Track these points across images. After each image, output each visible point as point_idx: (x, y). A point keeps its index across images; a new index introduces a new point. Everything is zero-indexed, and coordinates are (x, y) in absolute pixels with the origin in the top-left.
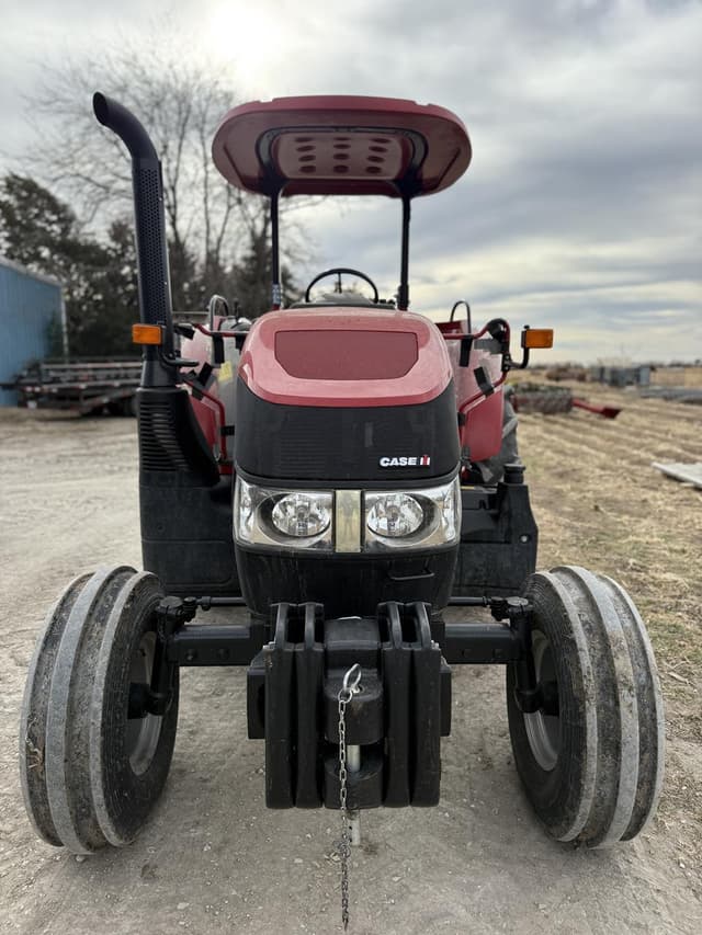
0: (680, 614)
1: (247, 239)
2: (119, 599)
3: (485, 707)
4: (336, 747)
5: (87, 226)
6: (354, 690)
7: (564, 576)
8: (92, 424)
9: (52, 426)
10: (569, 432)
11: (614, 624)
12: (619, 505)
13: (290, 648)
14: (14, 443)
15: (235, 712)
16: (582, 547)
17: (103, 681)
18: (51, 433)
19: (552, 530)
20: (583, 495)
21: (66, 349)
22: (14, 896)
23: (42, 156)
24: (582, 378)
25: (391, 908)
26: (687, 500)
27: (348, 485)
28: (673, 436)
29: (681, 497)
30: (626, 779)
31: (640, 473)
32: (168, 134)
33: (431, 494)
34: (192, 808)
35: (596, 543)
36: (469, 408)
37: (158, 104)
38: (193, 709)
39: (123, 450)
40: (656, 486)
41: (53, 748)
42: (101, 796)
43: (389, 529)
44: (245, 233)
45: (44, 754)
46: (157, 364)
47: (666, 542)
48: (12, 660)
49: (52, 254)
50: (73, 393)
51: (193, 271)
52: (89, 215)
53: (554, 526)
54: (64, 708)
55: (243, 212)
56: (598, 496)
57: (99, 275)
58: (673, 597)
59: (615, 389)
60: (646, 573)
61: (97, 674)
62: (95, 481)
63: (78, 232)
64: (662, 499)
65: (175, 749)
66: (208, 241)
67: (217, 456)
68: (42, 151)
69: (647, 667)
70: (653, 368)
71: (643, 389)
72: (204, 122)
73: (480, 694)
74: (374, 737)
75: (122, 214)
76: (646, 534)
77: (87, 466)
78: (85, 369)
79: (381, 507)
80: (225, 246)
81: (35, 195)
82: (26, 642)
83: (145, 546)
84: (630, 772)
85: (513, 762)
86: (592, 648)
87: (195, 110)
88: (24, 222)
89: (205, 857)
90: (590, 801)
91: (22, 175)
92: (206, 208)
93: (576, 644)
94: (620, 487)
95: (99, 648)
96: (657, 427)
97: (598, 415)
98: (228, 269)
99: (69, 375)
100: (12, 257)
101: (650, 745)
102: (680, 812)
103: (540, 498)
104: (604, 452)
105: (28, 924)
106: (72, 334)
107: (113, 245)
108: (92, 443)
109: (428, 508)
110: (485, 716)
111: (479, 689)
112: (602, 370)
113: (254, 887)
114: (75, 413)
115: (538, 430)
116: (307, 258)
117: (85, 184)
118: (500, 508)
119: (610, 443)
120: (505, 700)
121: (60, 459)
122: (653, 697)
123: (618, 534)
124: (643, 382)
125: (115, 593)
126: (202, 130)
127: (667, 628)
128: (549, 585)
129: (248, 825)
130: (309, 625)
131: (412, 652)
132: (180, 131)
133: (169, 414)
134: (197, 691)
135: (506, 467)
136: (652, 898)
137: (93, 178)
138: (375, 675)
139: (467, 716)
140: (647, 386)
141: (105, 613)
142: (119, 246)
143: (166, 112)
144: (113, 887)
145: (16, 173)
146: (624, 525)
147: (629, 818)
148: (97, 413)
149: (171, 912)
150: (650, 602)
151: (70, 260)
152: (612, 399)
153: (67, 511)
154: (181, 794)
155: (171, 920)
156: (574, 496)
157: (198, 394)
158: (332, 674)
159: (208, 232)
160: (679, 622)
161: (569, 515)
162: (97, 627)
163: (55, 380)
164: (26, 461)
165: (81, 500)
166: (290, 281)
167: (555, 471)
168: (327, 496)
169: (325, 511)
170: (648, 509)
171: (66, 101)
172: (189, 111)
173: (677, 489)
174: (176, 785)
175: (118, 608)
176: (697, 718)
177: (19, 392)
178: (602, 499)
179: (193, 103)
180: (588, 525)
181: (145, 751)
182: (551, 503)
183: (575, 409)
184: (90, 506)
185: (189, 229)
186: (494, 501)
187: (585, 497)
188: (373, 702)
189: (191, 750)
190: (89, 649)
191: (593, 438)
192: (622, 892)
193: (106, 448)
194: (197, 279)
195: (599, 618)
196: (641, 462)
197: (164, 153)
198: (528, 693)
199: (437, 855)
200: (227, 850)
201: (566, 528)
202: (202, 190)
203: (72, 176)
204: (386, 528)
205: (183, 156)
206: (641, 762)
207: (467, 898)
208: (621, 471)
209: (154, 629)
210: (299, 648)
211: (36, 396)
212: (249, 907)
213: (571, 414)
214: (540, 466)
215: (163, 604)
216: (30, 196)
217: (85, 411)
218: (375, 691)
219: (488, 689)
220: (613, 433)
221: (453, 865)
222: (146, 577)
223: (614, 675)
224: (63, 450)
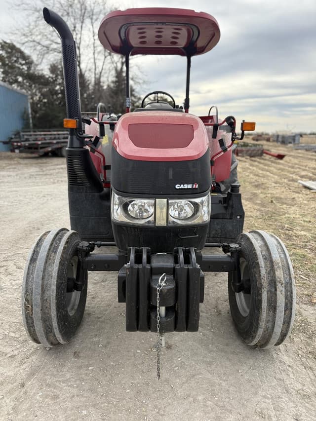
0: (306, 250)
1: (113, 73)
2: (61, 242)
3: (218, 289)
4: (156, 307)
5: (39, 66)
6: (163, 284)
7: (255, 235)
8: (44, 160)
9: (26, 161)
10: (261, 166)
11: (276, 256)
12: (282, 200)
13: (136, 266)
14: (10, 169)
15: (111, 289)
16: (264, 219)
17: (56, 277)
18: (26, 164)
19: (251, 212)
20: (266, 195)
21: (31, 125)
22: (22, 363)
23: (17, 32)
24: (268, 140)
25: (177, 371)
26: (313, 198)
27: (161, 196)
28: (309, 168)
29: (310, 197)
30: (278, 321)
31: (292, 185)
32: (76, 21)
33: (198, 200)
34: (94, 329)
35: (270, 217)
36: (216, 158)
37: (71, 6)
38: (93, 288)
39: (58, 173)
40: (299, 191)
41: (36, 305)
42: (56, 324)
43: (179, 216)
44: (112, 69)
45: (32, 307)
46: (74, 137)
47: (302, 218)
48: (15, 266)
49: (23, 80)
50: (35, 146)
51: (89, 88)
52: (40, 60)
53: (252, 210)
54: (40, 289)
55: (112, 60)
56: (273, 196)
57: (45, 90)
58: (304, 242)
59: (283, 146)
60: (293, 231)
61: (53, 275)
62: (46, 187)
63: (35, 69)
64: (302, 198)
65: (86, 305)
66: (95, 74)
67: (102, 179)
68: (17, 30)
69: (290, 275)
70: (301, 135)
71: (297, 145)
72: (93, 15)
73: (217, 283)
74: (171, 303)
75: (55, 60)
76: (294, 213)
77: (43, 180)
78: (41, 135)
79: (176, 206)
80: (103, 76)
81: (14, 51)
82: (20, 259)
83: (71, 219)
84: (280, 318)
85: (230, 312)
86: (266, 266)
87: (89, 8)
88: (10, 64)
89: (100, 349)
90: (262, 330)
91: (8, 41)
92: (94, 58)
93: (259, 264)
94: (283, 192)
95: (54, 263)
96: (301, 164)
97: (275, 158)
98: (105, 87)
99: (33, 137)
100: (5, 81)
101: (289, 307)
102: (301, 334)
103: (247, 197)
104: (277, 175)
105: (28, 374)
106: (34, 118)
107: (51, 75)
108: (44, 169)
109: (196, 207)
110: (218, 293)
111: (216, 281)
112: (278, 136)
113: (120, 361)
114: (36, 155)
115: (247, 165)
116: (141, 81)
117: (38, 46)
118: (228, 204)
119: (280, 171)
120: (227, 286)
121: (31, 176)
122: (291, 287)
123: (281, 213)
124: (296, 142)
125: (60, 240)
126: (92, 19)
127: (300, 256)
128: (248, 239)
129: (117, 337)
130: (144, 257)
131: (188, 269)
132: (82, 20)
133: (80, 160)
134: (95, 280)
135: (231, 185)
136: (287, 369)
137: (41, 43)
138: (172, 278)
139: (211, 293)
140: (298, 144)
141: (56, 248)
142: (54, 76)
143: (75, 10)
144: (62, 360)
145: (5, 40)
146: (284, 210)
147: (278, 337)
148: (46, 155)
149: (86, 370)
150: (293, 244)
151: (32, 83)
152: (281, 150)
153: (35, 201)
154: (89, 323)
155: (86, 373)
156: (262, 196)
157: (93, 151)
158: (154, 277)
159: (95, 69)
160: (306, 253)
161: (259, 204)
162: (53, 254)
163: (27, 140)
164: (15, 177)
165: (42, 195)
166: (134, 93)
167: (253, 184)
168: (152, 201)
169: (151, 207)
170: (295, 202)
171: (27, 4)
172: (85, 9)
173: (309, 193)
174: (87, 320)
175: (61, 246)
176: (310, 295)
177: (11, 145)
178: (274, 197)
179: (87, 5)
180: (267, 209)
181: (74, 305)
182: (251, 199)
183: (264, 155)
184: (45, 199)
185: (86, 67)
186: (226, 200)
187: (267, 196)
188: (171, 289)
189: (93, 305)
190: (49, 264)
191: (272, 169)
192: (274, 366)
193: (51, 171)
194: (90, 91)
195: (270, 253)
196: (293, 180)
197: (74, 30)
198: (238, 284)
199: (197, 350)
200: (109, 346)
201: (257, 210)
202: (92, 48)
203: (31, 41)
204: (178, 216)
205: (83, 32)
206: (285, 314)
207: (209, 368)
208: (284, 184)
209: (77, 255)
210: (140, 266)
211: (19, 147)
212: (118, 369)
213: (263, 157)
214: (247, 182)
215: (81, 245)
216: (12, 52)
217: (41, 154)
218: (172, 285)
219: (220, 281)
220: (281, 166)
221: (203, 354)
222: (73, 233)
223: (275, 278)
224: (32, 172)
